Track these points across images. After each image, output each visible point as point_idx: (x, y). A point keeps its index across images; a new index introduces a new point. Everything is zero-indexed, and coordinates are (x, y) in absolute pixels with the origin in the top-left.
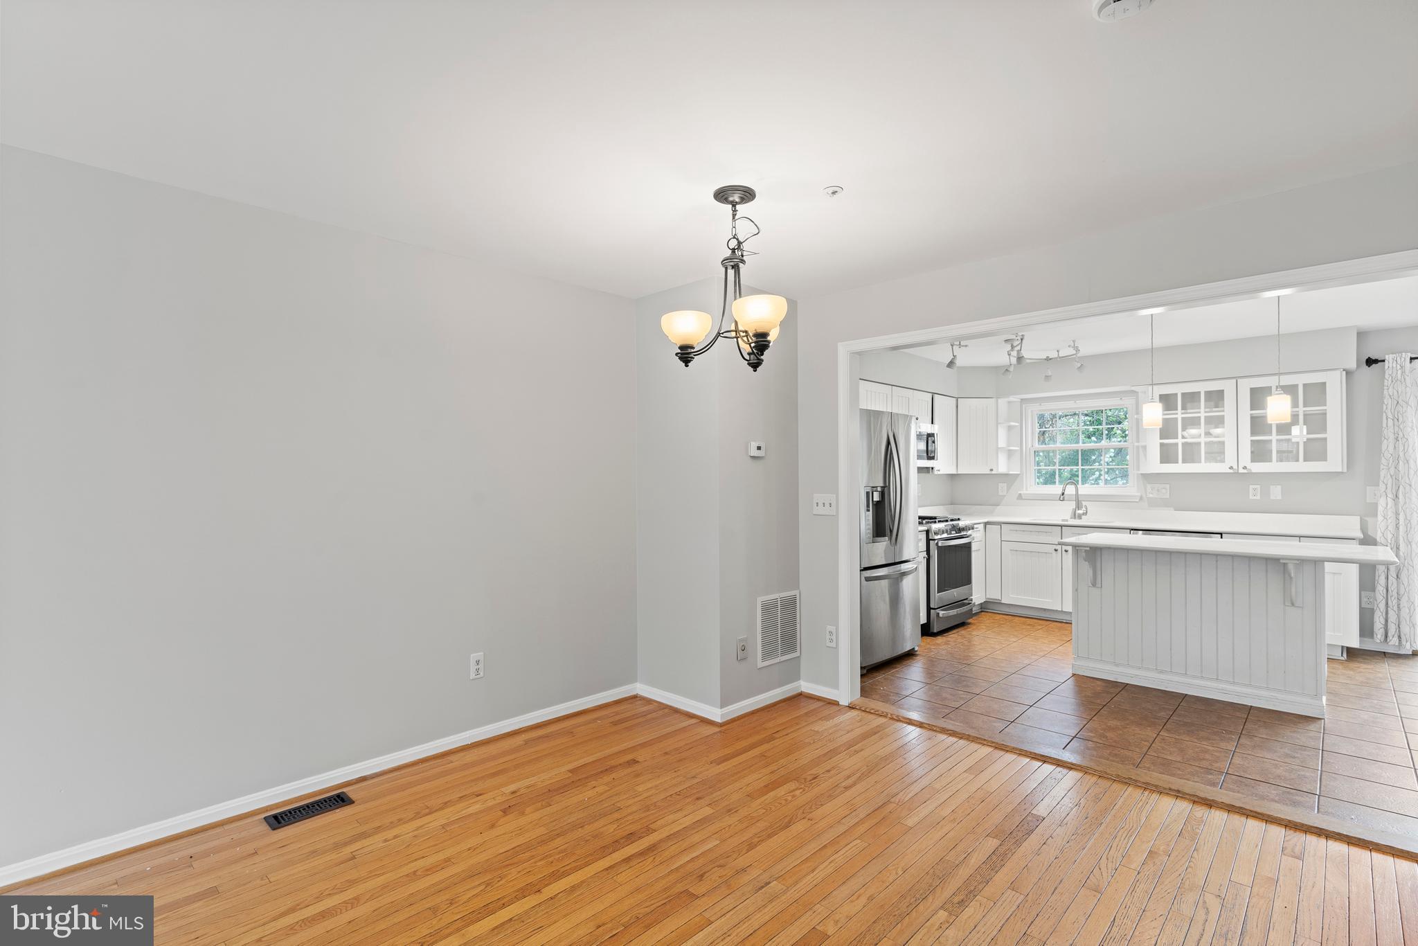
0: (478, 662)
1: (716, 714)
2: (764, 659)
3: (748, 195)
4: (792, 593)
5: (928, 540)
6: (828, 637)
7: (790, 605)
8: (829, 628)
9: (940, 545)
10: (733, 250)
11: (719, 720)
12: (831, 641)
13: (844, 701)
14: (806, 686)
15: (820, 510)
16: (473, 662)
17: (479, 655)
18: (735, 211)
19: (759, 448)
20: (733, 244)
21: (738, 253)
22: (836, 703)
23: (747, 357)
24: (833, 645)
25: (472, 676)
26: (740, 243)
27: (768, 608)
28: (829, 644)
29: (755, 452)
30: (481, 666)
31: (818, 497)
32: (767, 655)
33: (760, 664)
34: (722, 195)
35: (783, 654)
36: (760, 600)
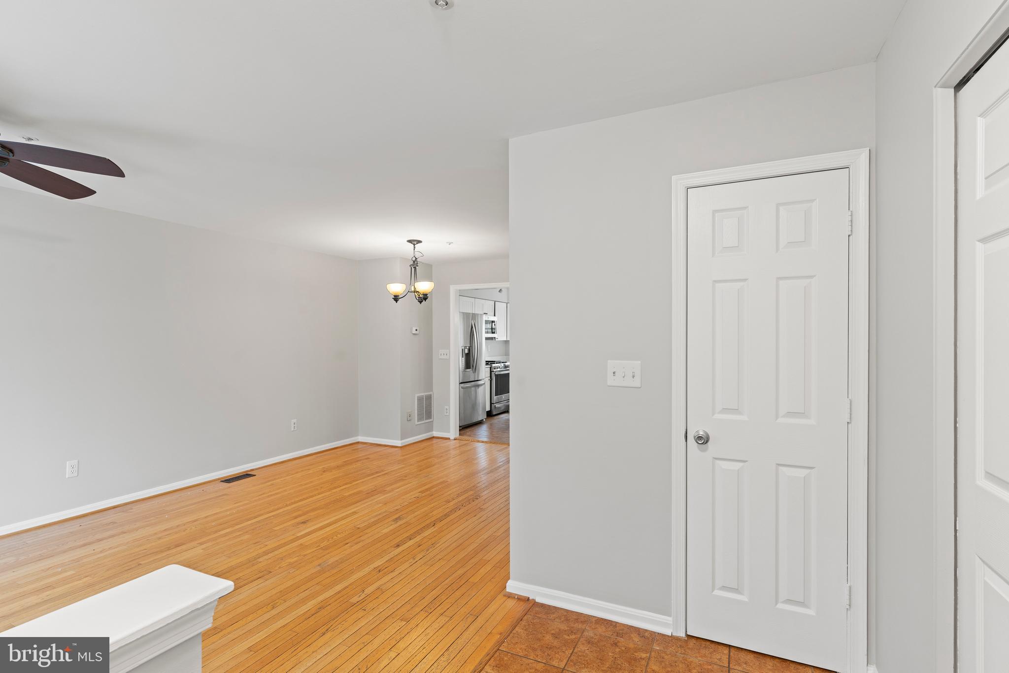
0: (294, 423)
1: (398, 443)
2: (418, 421)
3: (419, 242)
4: (430, 393)
5: (491, 372)
6: (445, 410)
7: (429, 398)
8: (446, 407)
9: (496, 373)
10: (414, 261)
11: (400, 445)
12: (447, 412)
13: (452, 438)
14: (435, 434)
15: (442, 357)
16: (292, 424)
17: (295, 421)
18: (415, 247)
19: (416, 330)
20: (414, 259)
21: (416, 262)
22: (449, 439)
23: (418, 299)
24: (448, 414)
25: (292, 429)
26: (416, 259)
27: (420, 399)
28: (446, 414)
29: (414, 332)
30: (296, 425)
31: (442, 351)
32: (420, 419)
33: (417, 423)
34: (410, 241)
35: (426, 419)
36: (417, 395)
